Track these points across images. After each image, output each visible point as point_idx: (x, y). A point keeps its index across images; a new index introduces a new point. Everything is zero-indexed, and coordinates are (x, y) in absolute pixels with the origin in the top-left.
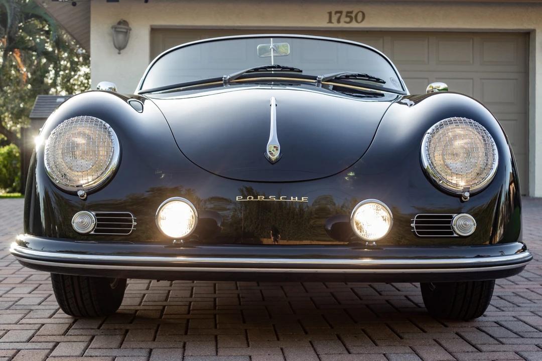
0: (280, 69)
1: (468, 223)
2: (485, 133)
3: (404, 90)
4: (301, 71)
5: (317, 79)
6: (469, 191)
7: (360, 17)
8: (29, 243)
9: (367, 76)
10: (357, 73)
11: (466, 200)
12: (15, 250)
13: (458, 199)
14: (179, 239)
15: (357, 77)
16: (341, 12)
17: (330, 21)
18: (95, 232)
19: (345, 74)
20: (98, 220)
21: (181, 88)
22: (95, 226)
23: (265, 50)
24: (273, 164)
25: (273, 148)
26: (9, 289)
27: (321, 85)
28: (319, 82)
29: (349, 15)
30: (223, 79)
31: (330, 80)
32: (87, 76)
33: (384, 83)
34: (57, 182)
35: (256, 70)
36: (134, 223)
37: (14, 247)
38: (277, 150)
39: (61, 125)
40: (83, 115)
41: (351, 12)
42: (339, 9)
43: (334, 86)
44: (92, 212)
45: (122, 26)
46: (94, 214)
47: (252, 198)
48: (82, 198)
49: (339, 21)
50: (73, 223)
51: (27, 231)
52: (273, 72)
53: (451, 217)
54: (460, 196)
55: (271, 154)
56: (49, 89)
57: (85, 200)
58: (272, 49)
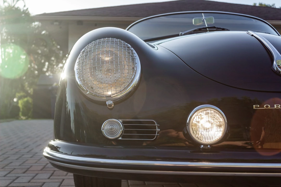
8: (60, 148)
12: (48, 153)
14: (207, 145)
18: (122, 137)
20: (125, 127)
22: (122, 133)
26: (34, 175)
30: (180, 34)
34: (88, 93)
36: (158, 130)
37: (47, 151)
39: (90, 45)
40: (109, 37)
44: (120, 120)
46: (121, 121)
47: (269, 106)
48: (110, 107)
50: (103, 129)
51: (58, 136)
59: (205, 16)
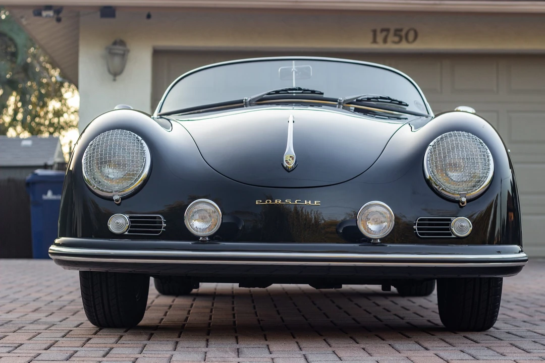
0: (301, 91)
1: (463, 224)
2: (482, 145)
3: (428, 113)
4: (322, 94)
5: (338, 101)
6: (465, 197)
7: (411, 36)
9: (389, 98)
10: (378, 95)
11: (463, 205)
13: (457, 204)
14: (205, 237)
15: (379, 100)
16: (388, 30)
17: (375, 41)
19: (366, 97)
20: (132, 222)
21: (201, 111)
22: (128, 227)
23: (287, 74)
24: (289, 172)
25: (289, 158)
27: (342, 106)
28: (340, 104)
29: (398, 33)
30: (244, 101)
31: (350, 102)
32: (58, 114)
33: (407, 105)
34: (95, 188)
35: (277, 92)
36: (164, 225)
38: (293, 159)
41: (401, 30)
42: (386, 26)
43: (355, 108)
44: (126, 215)
45: (117, 47)
46: (128, 216)
47: (270, 201)
48: (116, 203)
49: (385, 41)
50: (109, 224)
52: (294, 94)
53: (450, 220)
54: (458, 202)
55: (288, 163)
56: (6, 130)
57: (119, 205)
58: (294, 72)
59: (296, 65)
